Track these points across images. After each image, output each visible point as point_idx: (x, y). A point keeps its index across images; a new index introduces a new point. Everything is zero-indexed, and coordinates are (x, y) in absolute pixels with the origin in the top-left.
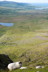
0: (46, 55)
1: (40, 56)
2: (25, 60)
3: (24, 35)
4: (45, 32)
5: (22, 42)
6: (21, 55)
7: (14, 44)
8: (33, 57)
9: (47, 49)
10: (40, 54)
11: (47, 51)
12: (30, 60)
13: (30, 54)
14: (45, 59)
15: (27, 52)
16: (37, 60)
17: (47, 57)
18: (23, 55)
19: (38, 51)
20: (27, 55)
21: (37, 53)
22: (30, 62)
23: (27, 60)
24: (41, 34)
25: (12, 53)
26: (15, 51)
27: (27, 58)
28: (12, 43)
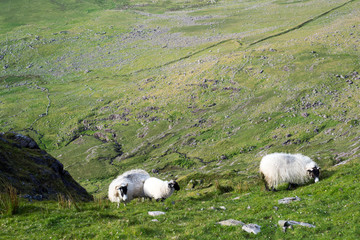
0: (196, 121)
1: (164, 126)
2: (93, 152)
3: (75, 29)
4: (178, 9)
5: (67, 64)
6: (70, 132)
7: (28, 77)
8: (134, 133)
9: (196, 91)
10: (163, 116)
11: (197, 101)
12: (119, 151)
13: (117, 121)
14: (191, 140)
15: (99, 112)
16: (155, 147)
17: (200, 129)
18: (82, 130)
19: (152, 102)
20: (100, 126)
21: (149, 113)
22: (119, 158)
23: (105, 153)
24: (163, 17)
25: (25, 125)
26: (38, 112)
27: (105, 141)
28: (17, 71)
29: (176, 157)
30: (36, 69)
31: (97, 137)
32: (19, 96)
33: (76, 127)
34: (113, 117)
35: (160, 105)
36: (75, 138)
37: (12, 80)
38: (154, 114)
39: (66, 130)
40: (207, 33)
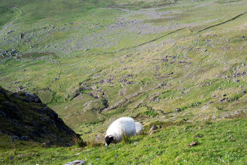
0: (160, 85)
1: (137, 88)
2: (88, 105)
3: (79, 21)
4: (149, 7)
5: (73, 45)
6: (74, 91)
7: (46, 54)
8: (117, 93)
9: (160, 64)
10: (137, 81)
11: (160, 71)
12: (106, 104)
13: (105, 84)
14: (156, 97)
15: (93, 77)
16: (130, 102)
17: (162, 90)
18: (81, 90)
19: (129, 71)
20: (94, 87)
21: (127, 79)
22: (106, 109)
23: (96, 106)
24: (139, 12)
25: (44, 86)
26: (53, 77)
27: (97, 98)
28: (39, 50)
29: (145, 109)
30: (52, 49)
31: (92, 95)
32: (40, 66)
33: (78, 88)
34: (103, 81)
35: (135, 73)
36: (77, 95)
37: (36, 55)
38: (130, 80)
39: (71, 89)
40: (169, 23)
